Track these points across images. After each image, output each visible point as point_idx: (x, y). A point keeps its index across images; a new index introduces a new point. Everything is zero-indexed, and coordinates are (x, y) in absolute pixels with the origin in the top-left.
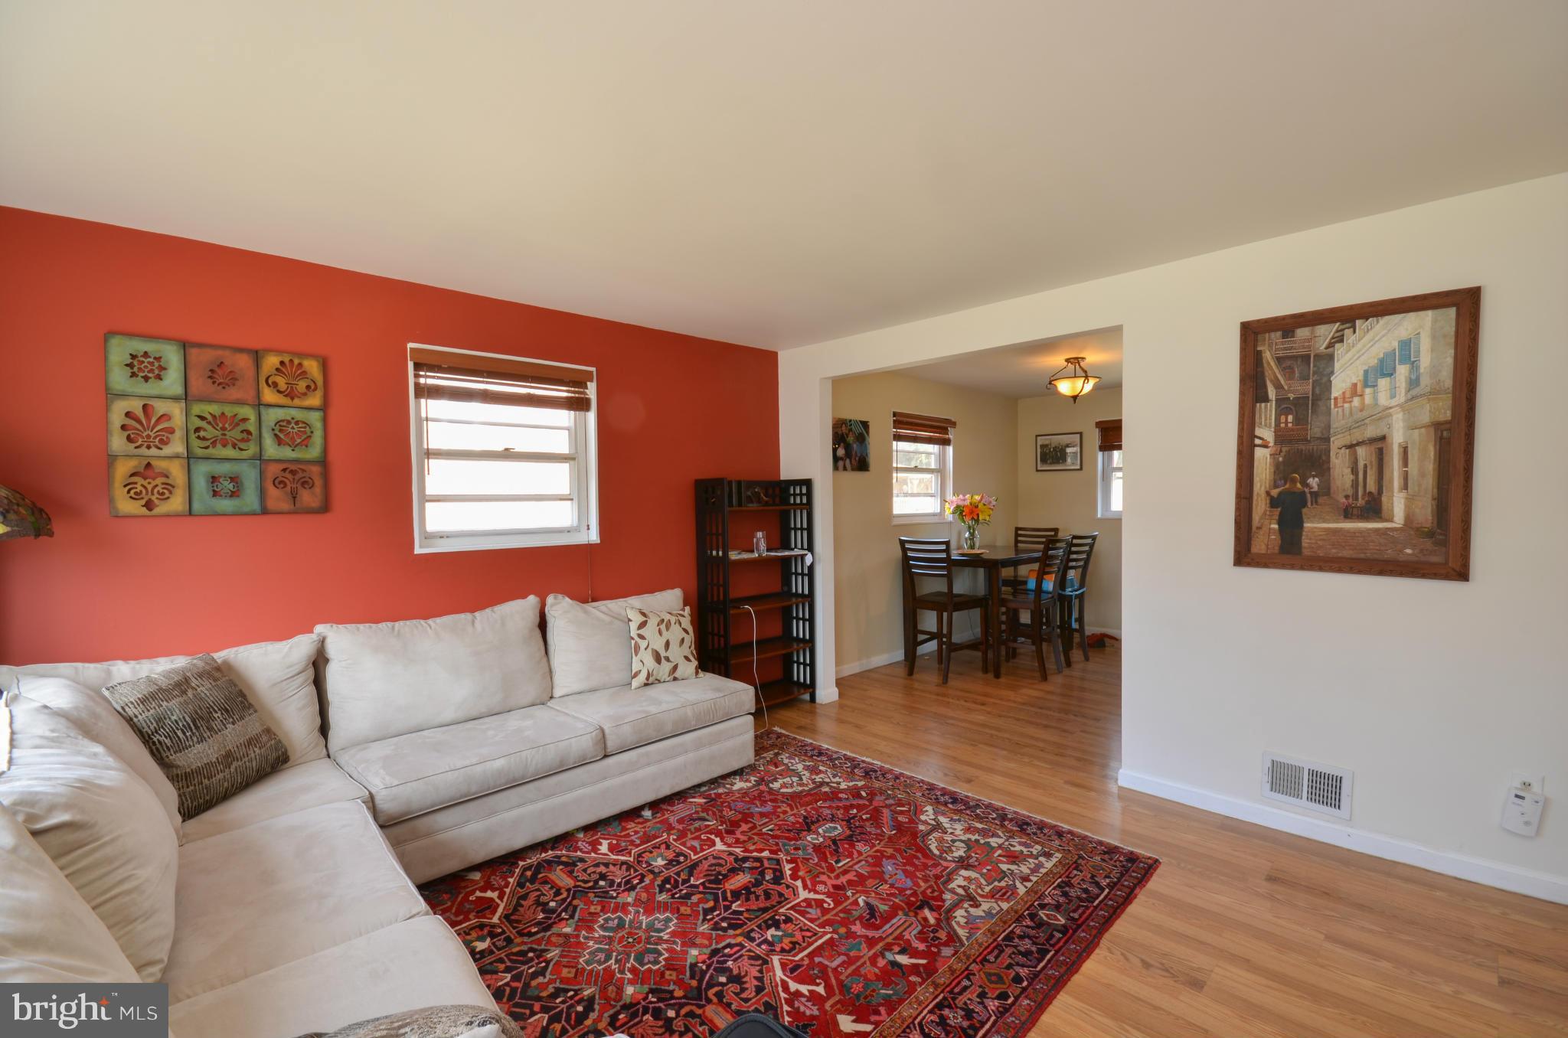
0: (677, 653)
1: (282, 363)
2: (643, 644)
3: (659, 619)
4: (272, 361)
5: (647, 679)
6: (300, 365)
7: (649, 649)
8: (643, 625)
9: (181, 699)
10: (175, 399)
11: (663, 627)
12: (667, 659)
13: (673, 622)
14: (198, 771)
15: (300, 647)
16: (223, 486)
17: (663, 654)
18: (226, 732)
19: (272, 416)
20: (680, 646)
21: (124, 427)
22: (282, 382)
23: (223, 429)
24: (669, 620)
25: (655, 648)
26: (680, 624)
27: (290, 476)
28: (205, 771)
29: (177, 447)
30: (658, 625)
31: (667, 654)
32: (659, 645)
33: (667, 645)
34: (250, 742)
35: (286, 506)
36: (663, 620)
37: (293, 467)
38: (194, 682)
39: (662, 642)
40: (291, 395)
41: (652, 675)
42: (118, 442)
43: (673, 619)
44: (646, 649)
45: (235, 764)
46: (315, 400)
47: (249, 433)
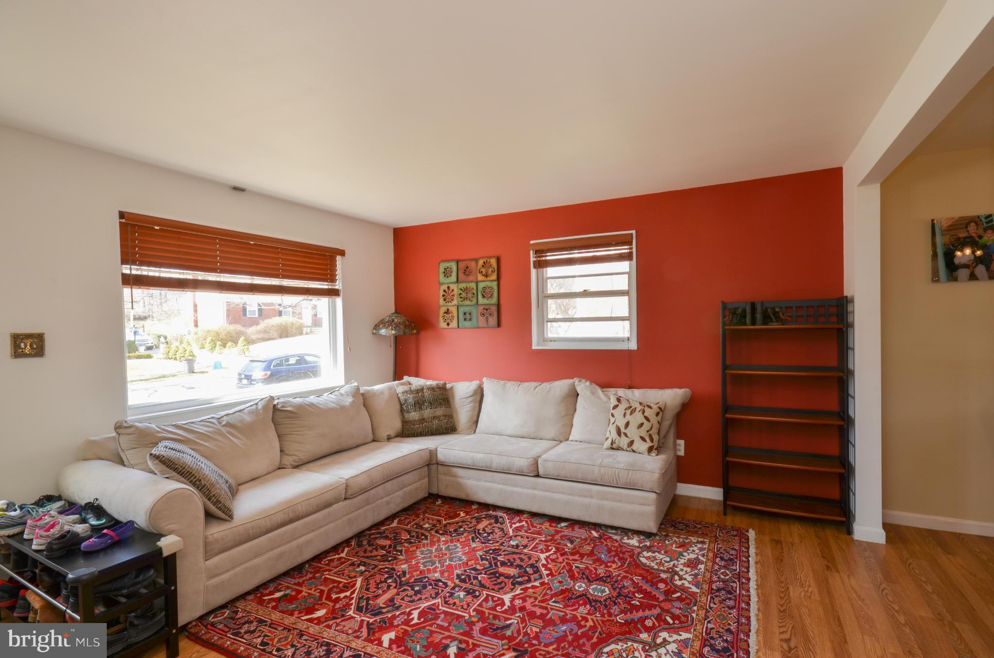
0: (633, 432)
1: (484, 262)
2: (612, 420)
3: (628, 405)
4: (481, 262)
5: (612, 444)
6: (489, 262)
7: (615, 425)
8: (615, 407)
9: (415, 395)
10: (454, 283)
11: (628, 412)
12: (626, 435)
13: (638, 410)
14: (410, 422)
15: (473, 385)
16: (468, 316)
17: (623, 430)
18: (426, 411)
19: (481, 285)
20: (638, 428)
21: (443, 296)
22: (483, 270)
23: (467, 293)
24: (636, 408)
25: (618, 425)
26: (644, 412)
27: (485, 311)
28: (413, 422)
29: (455, 302)
30: (625, 409)
31: (626, 431)
32: (621, 423)
33: (627, 425)
34: (434, 418)
35: (485, 325)
36: (631, 407)
37: (487, 307)
38: (425, 391)
39: (625, 421)
40: (486, 276)
41: (615, 443)
42: (441, 301)
43: (639, 408)
44: (613, 424)
45: (425, 423)
46: (494, 277)
47: (474, 294)
